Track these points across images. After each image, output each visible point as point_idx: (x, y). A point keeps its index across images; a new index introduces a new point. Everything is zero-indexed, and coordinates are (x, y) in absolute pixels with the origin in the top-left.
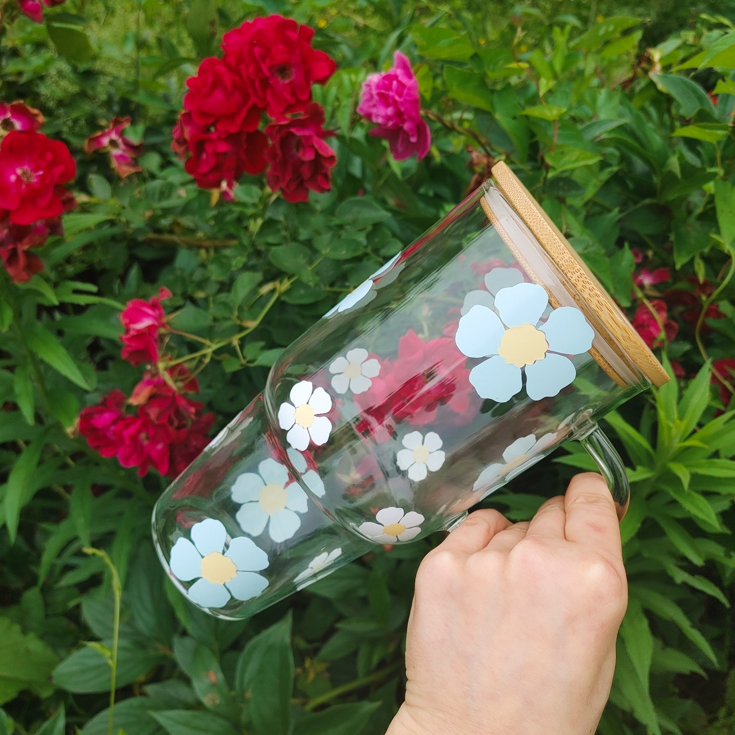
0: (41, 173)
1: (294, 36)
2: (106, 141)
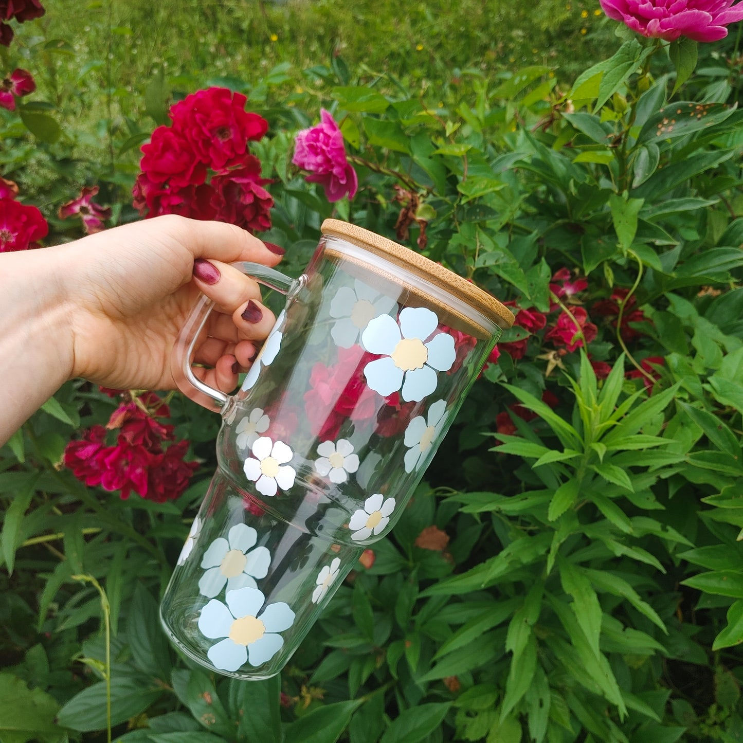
0: (17, 234)
1: (228, 102)
2: (77, 208)
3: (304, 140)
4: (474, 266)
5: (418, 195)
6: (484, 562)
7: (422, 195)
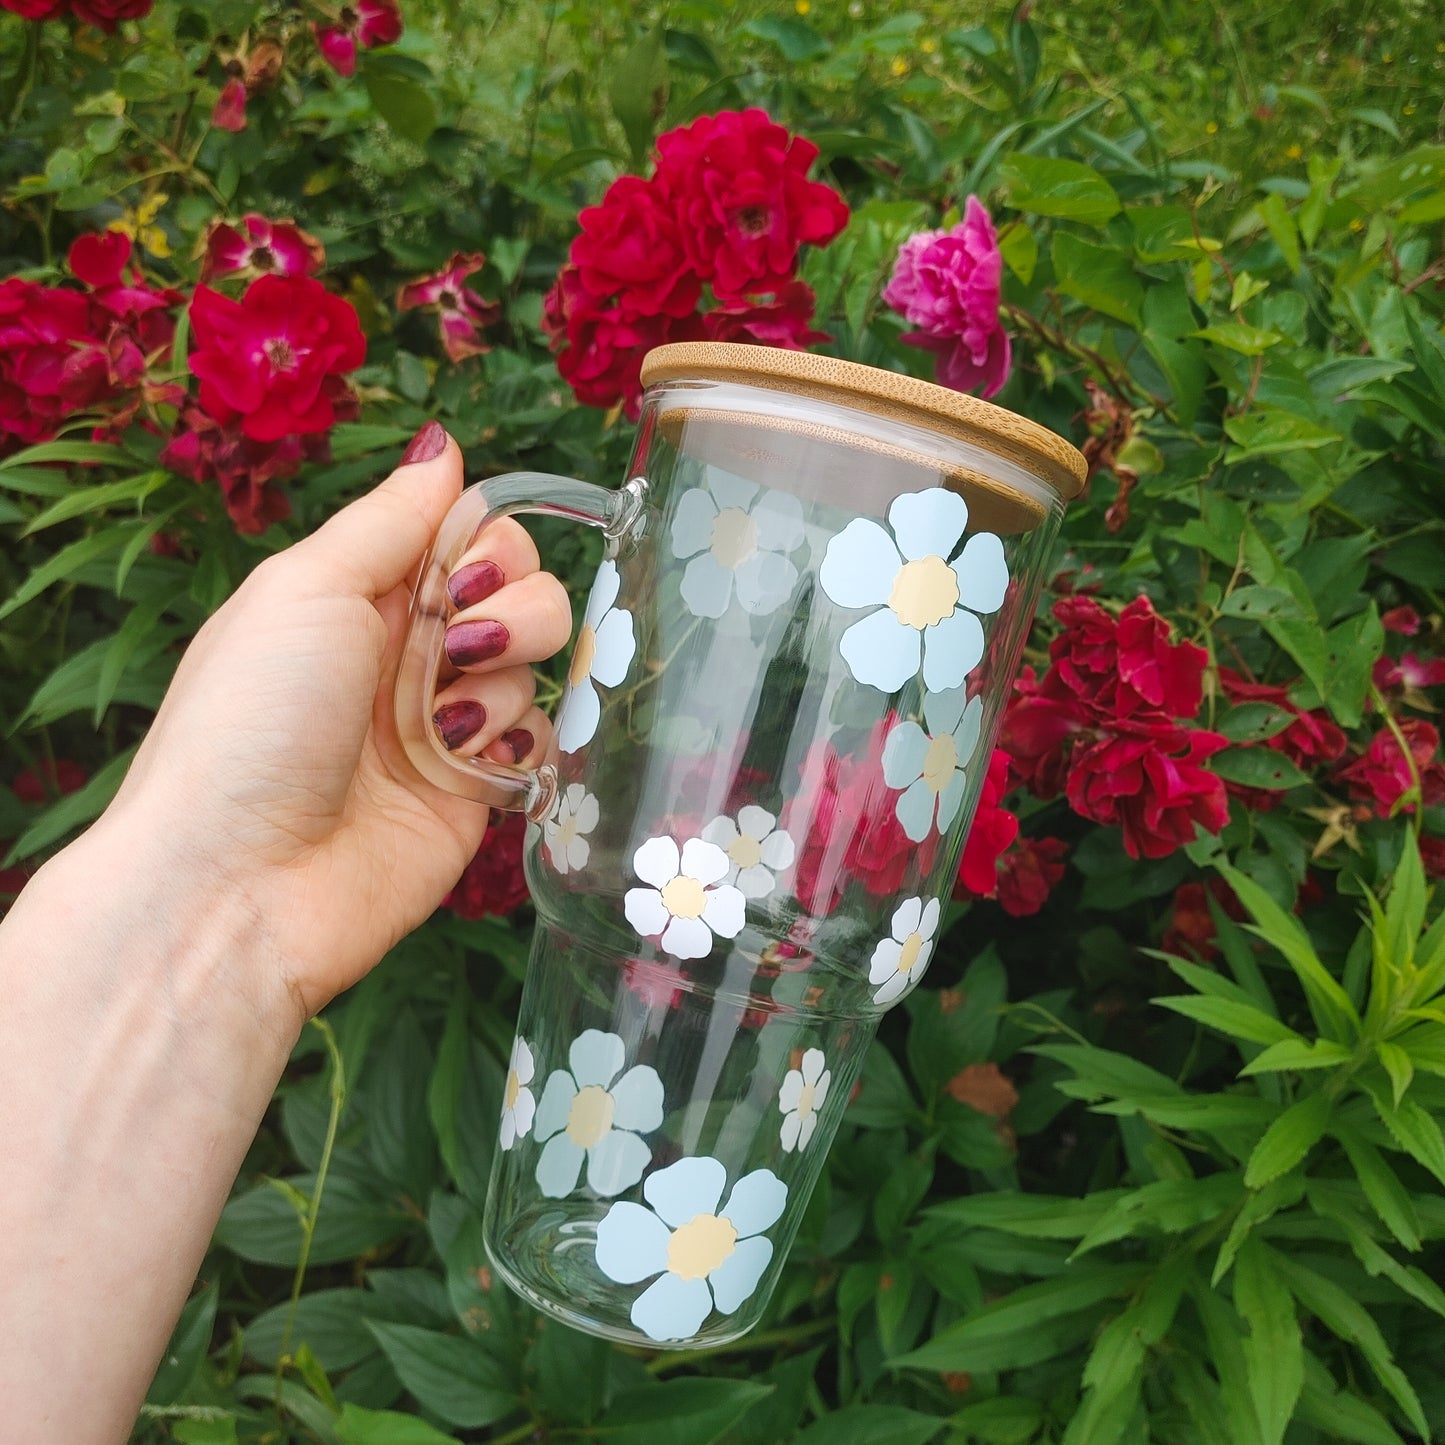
0: (307, 351)
1: (779, 156)
2: (435, 293)
3: (916, 258)
4: (1219, 608)
5: (1134, 415)
6: (1081, 1195)
7: (1142, 418)
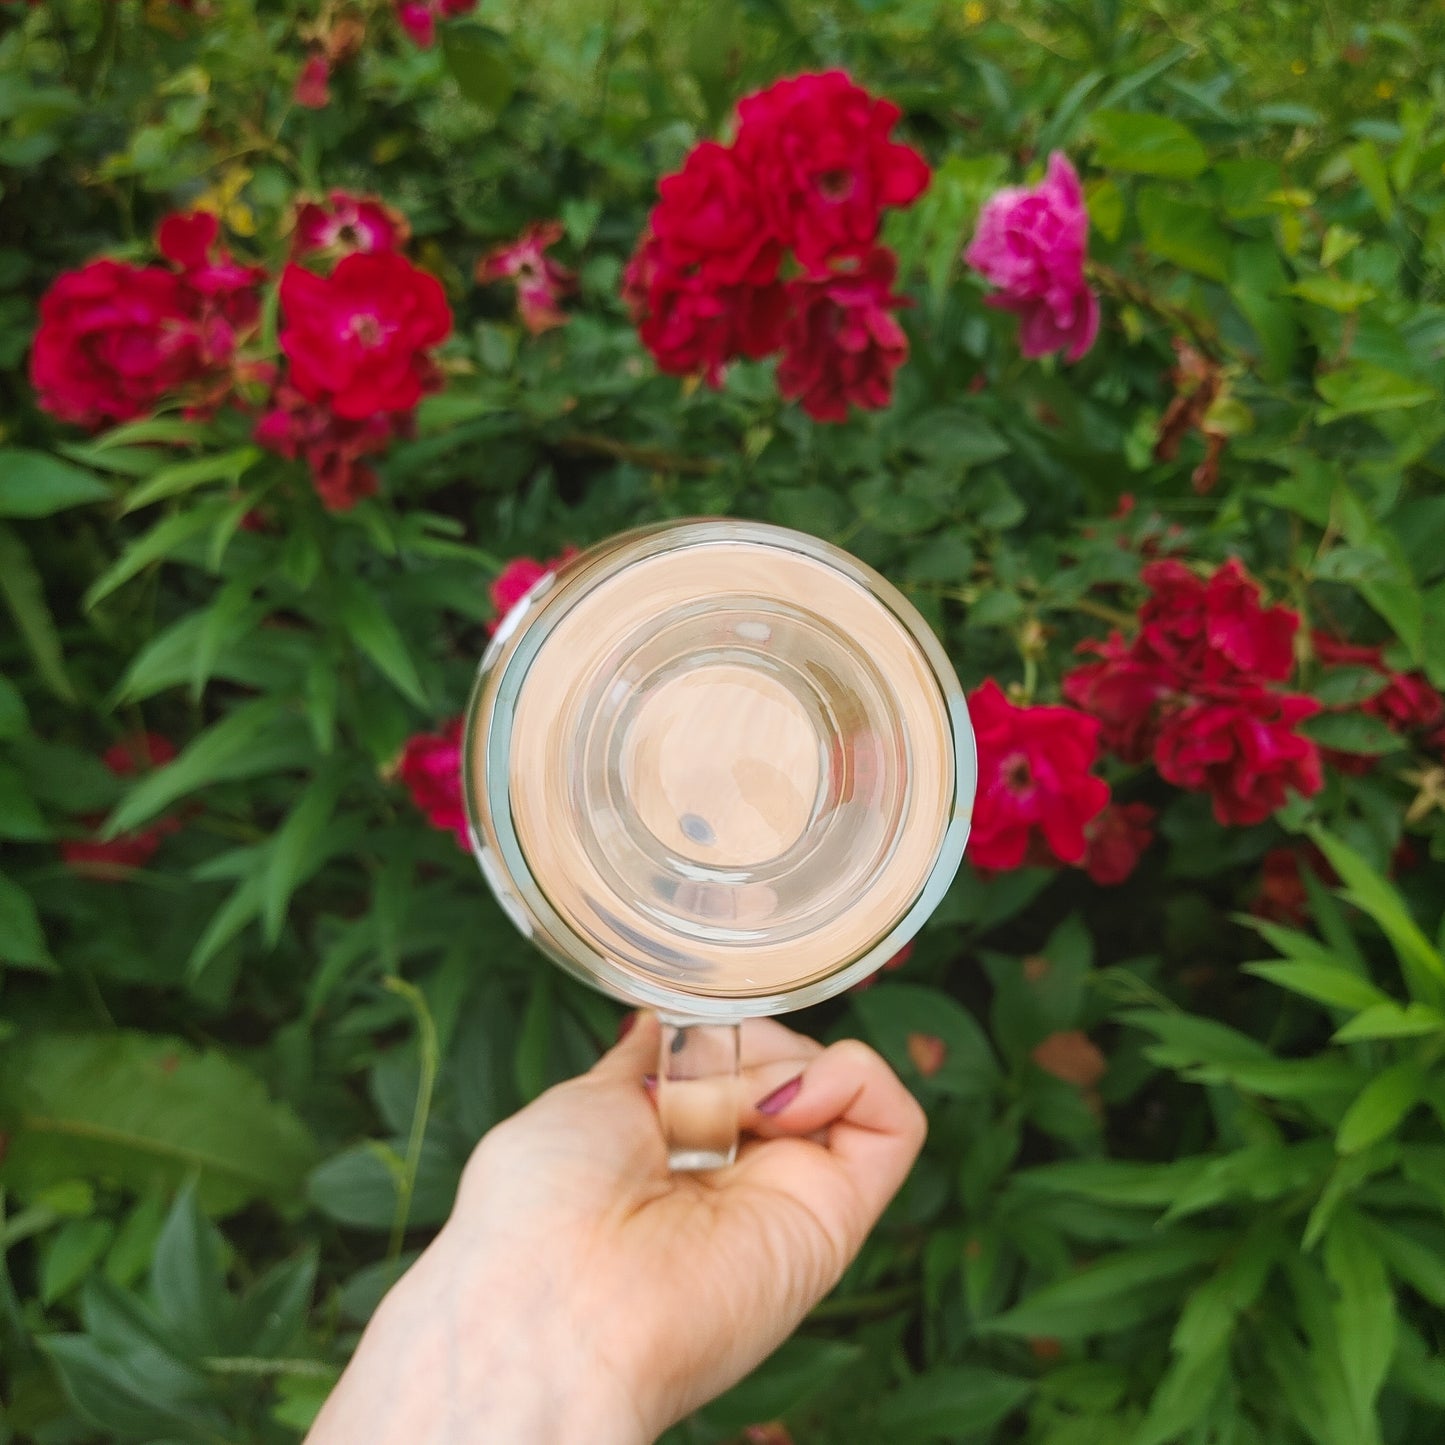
0: (393, 328)
1: (861, 119)
2: (514, 265)
3: (1001, 220)
4: (1310, 571)
5: (1223, 374)
6: (1171, 1161)
7: (1232, 377)
